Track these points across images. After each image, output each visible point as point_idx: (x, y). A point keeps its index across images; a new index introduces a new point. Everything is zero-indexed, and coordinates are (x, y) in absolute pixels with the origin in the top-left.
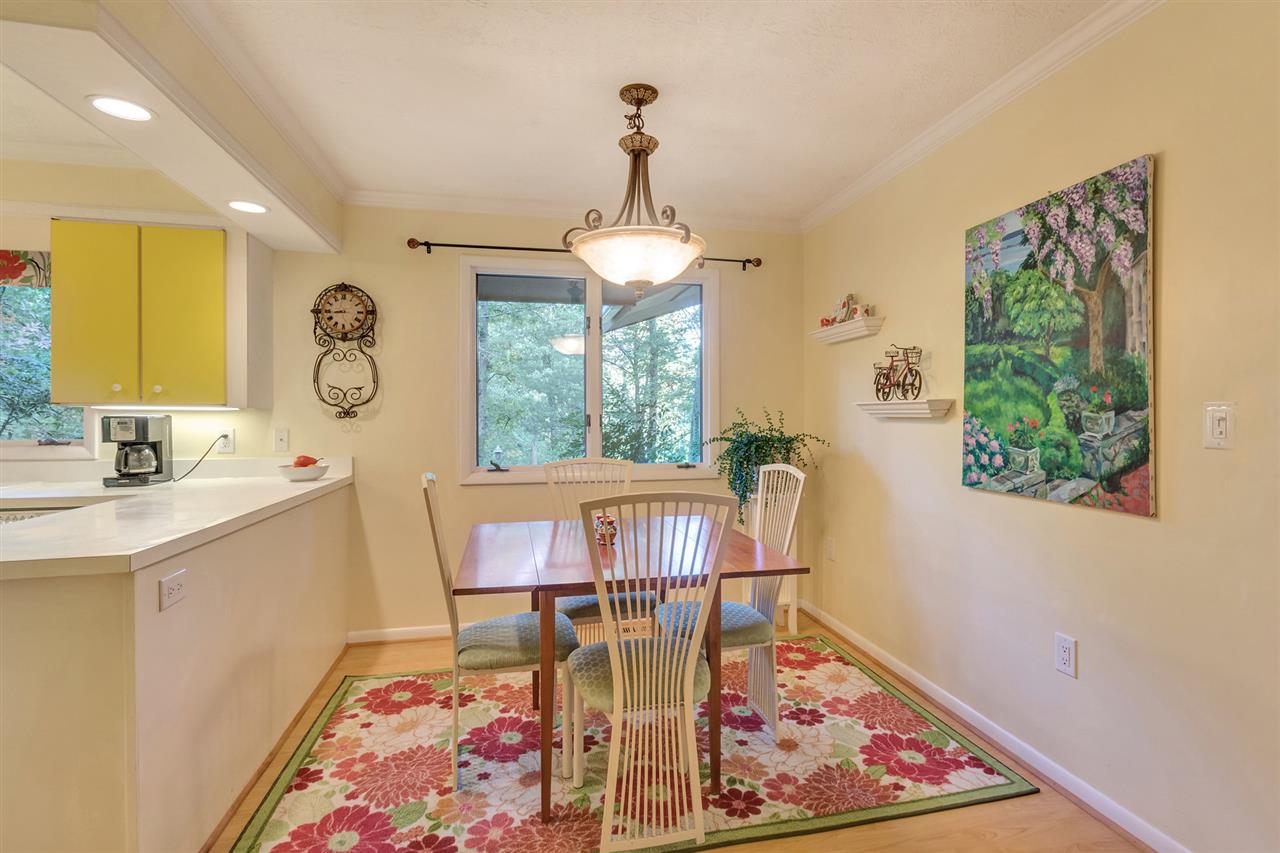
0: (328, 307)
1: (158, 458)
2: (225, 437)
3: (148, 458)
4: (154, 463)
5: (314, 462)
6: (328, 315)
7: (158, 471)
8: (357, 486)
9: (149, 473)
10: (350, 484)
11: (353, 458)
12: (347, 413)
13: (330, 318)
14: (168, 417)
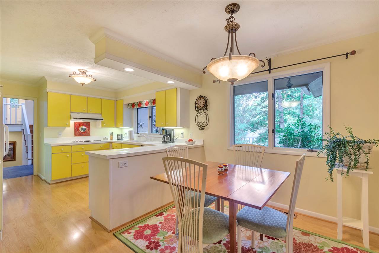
0: (198, 102)
1: (170, 138)
2: (182, 134)
3: (168, 138)
4: (169, 139)
5: (192, 140)
6: (198, 104)
7: (170, 141)
8: (205, 147)
9: (168, 141)
10: (203, 147)
11: (203, 140)
12: (202, 129)
13: (198, 105)
14: (173, 129)
